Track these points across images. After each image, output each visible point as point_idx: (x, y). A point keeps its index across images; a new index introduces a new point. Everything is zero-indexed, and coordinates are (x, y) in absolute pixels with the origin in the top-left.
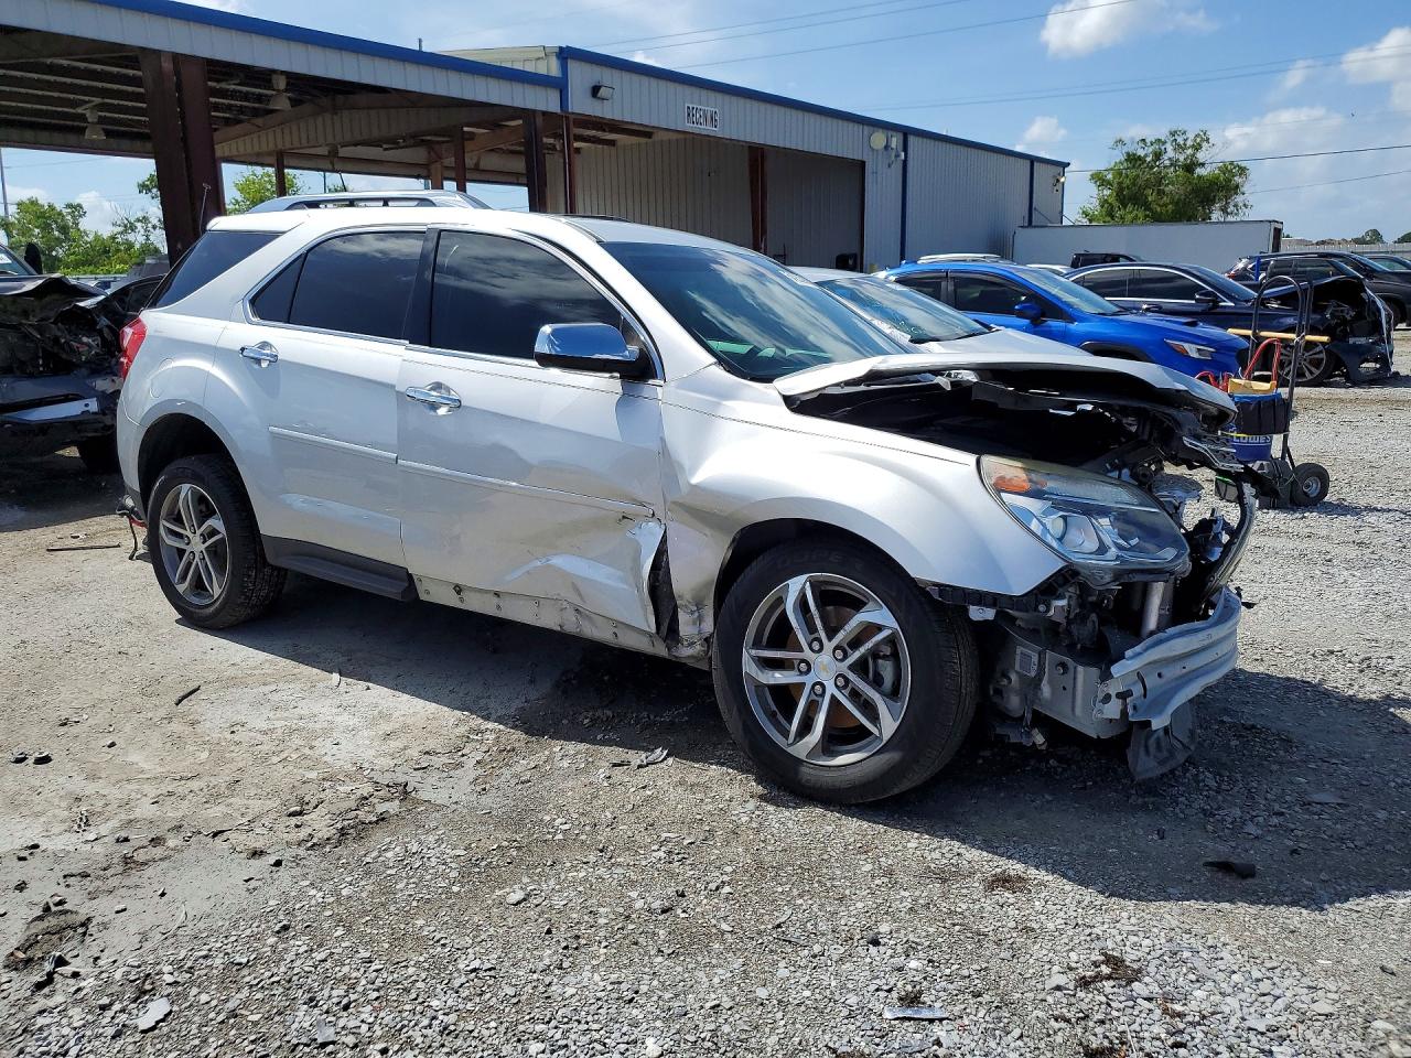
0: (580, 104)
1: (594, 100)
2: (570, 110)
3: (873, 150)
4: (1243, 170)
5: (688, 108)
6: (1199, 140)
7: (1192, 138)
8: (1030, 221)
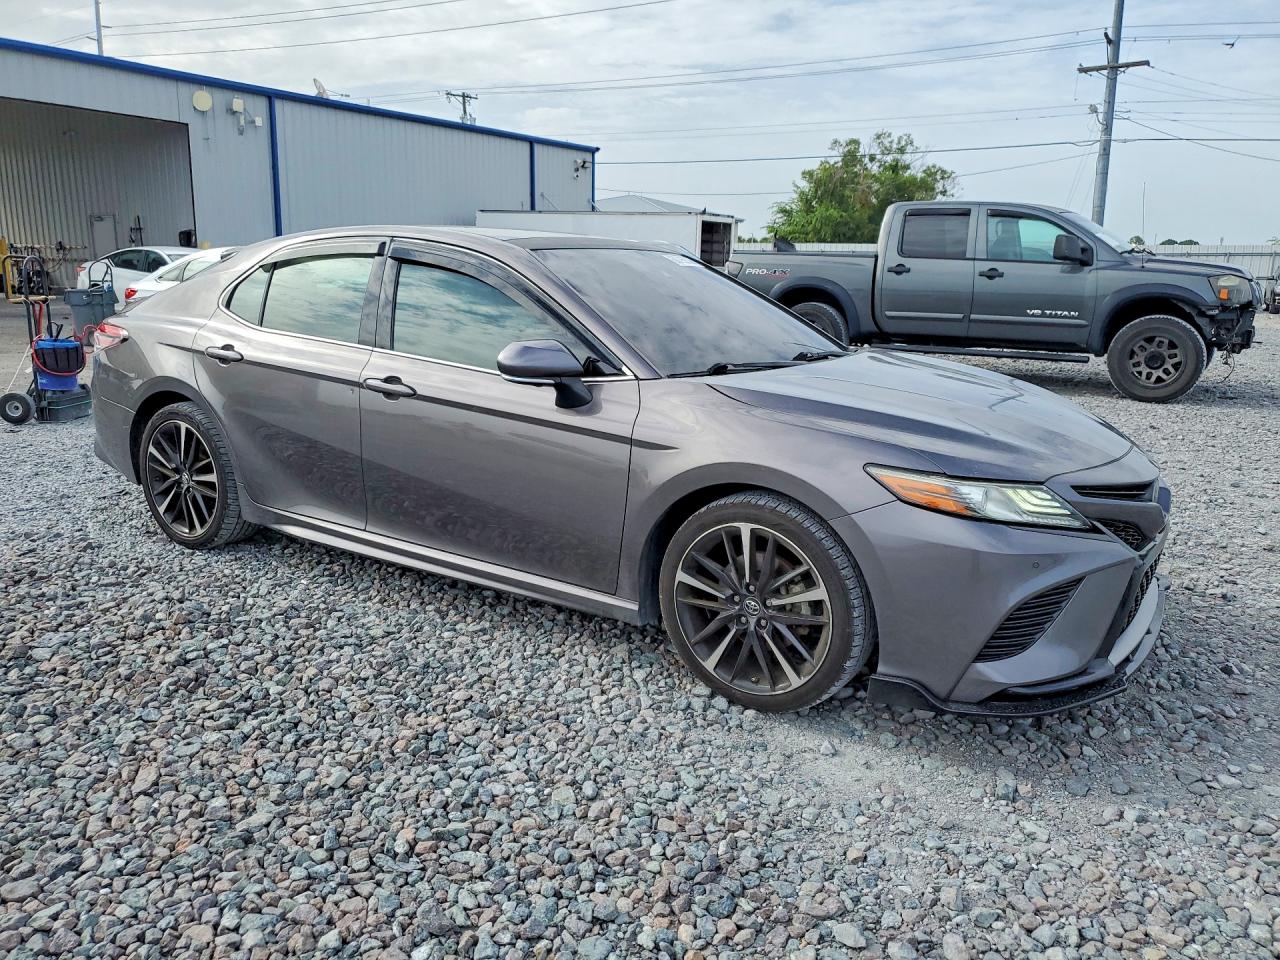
3: (199, 111)
6: (903, 143)
7: (896, 141)
8: (533, 207)
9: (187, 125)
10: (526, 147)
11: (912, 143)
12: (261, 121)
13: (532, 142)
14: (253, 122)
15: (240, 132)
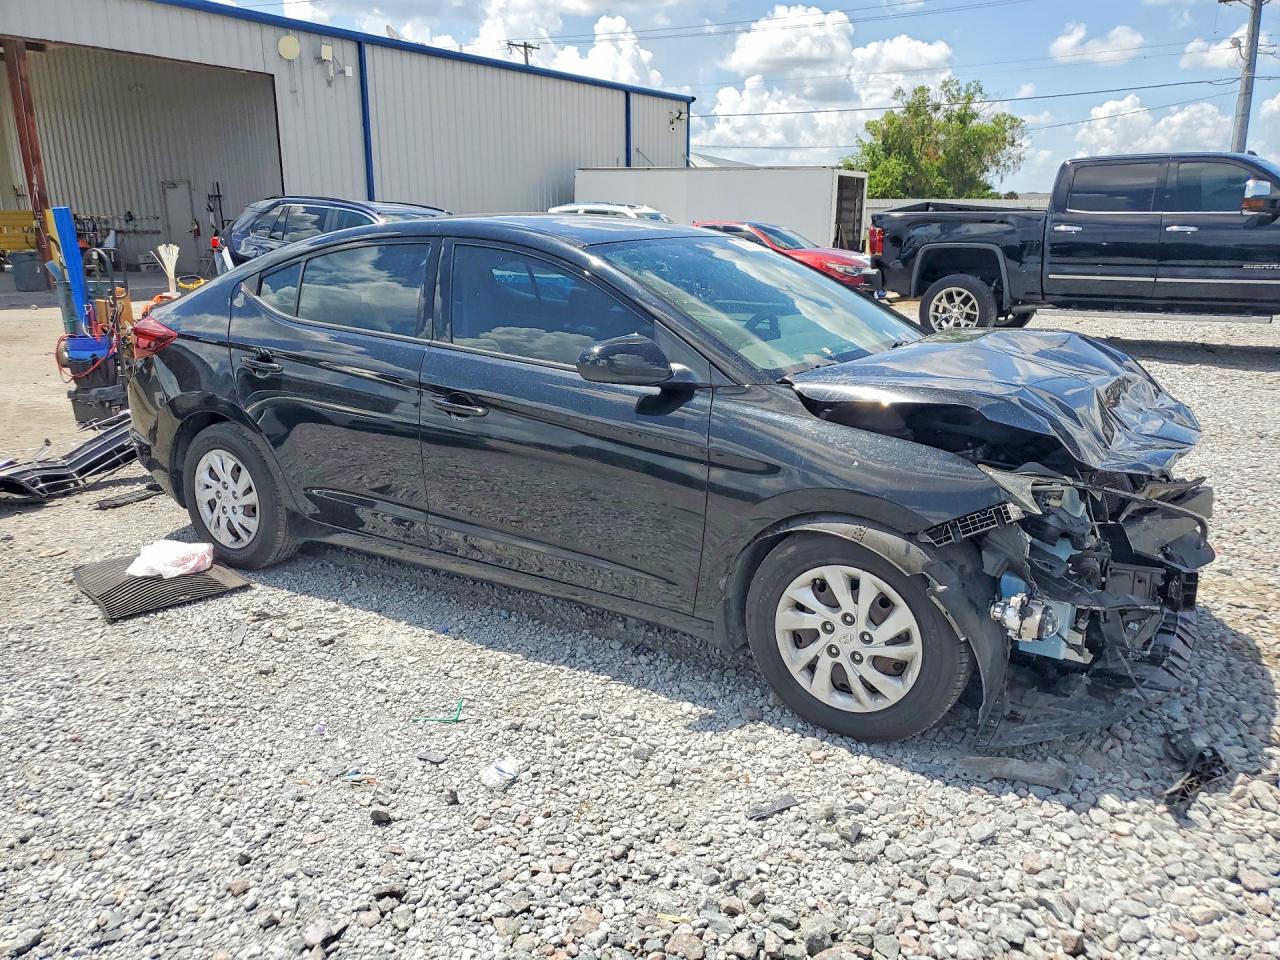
4: (1015, 123)
6: (972, 90)
7: (964, 89)
8: (628, 163)
9: (273, 76)
10: (622, 96)
11: (981, 90)
12: (351, 71)
13: (628, 91)
14: (343, 72)
15: (329, 83)
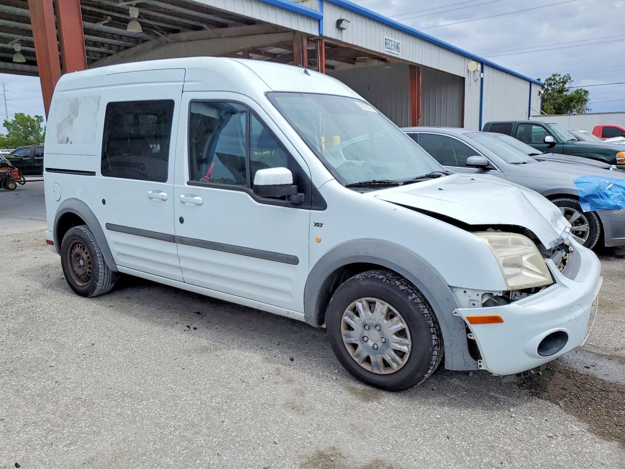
0: (330, 31)
1: (337, 29)
2: (324, 35)
3: (468, 71)
4: (586, 92)
5: (386, 39)
7: (562, 78)
9: (464, 79)
10: (529, 83)
11: (570, 78)
13: (531, 82)
14: (480, 76)
15: (475, 81)
